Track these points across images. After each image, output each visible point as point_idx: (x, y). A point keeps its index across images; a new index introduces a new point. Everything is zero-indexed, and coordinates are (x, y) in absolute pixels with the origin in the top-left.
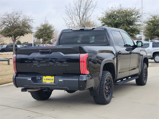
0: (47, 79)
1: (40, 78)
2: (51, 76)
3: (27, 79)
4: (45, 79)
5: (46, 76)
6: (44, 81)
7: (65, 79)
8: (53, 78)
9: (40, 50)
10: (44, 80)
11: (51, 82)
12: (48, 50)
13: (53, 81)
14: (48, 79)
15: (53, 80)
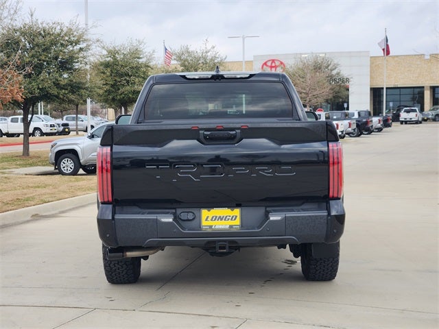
0: (215, 218)
1: (190, 216)
2: (228, 207)
3: (159, 218)
4: (209, 219)
5: (213, 207)
6: (204, 223)
7: (289, 214)
8: (237, 212)
9: (201, 132)
10: (206, 220)
11: (231, 227)
12: (231, 132)
13: (237, 222)
14: (221, 218)
15: (238, 219)
